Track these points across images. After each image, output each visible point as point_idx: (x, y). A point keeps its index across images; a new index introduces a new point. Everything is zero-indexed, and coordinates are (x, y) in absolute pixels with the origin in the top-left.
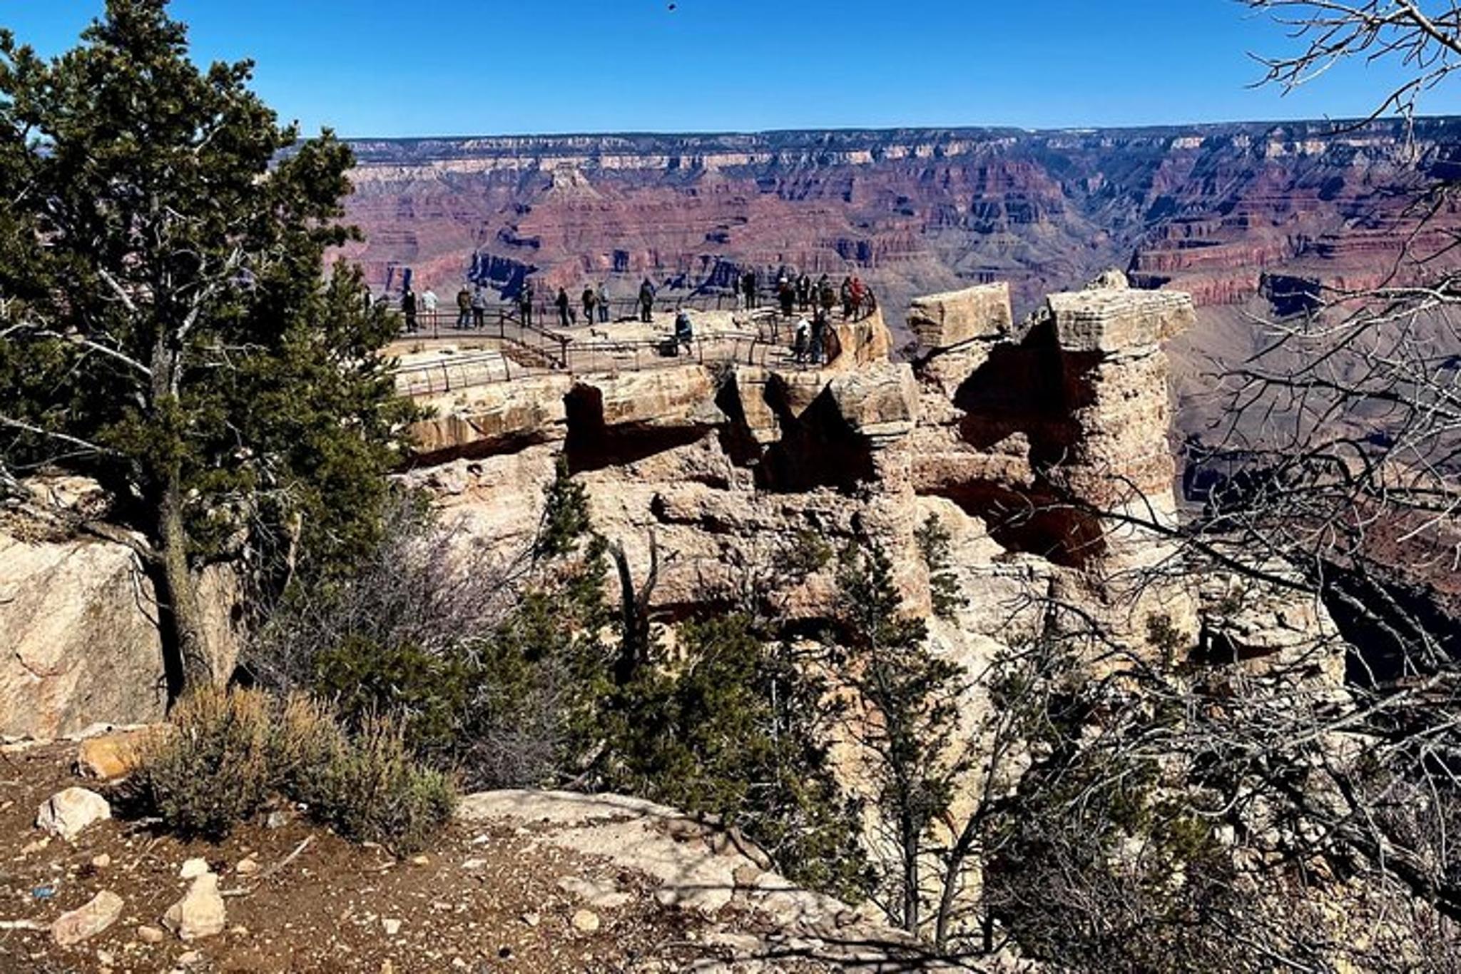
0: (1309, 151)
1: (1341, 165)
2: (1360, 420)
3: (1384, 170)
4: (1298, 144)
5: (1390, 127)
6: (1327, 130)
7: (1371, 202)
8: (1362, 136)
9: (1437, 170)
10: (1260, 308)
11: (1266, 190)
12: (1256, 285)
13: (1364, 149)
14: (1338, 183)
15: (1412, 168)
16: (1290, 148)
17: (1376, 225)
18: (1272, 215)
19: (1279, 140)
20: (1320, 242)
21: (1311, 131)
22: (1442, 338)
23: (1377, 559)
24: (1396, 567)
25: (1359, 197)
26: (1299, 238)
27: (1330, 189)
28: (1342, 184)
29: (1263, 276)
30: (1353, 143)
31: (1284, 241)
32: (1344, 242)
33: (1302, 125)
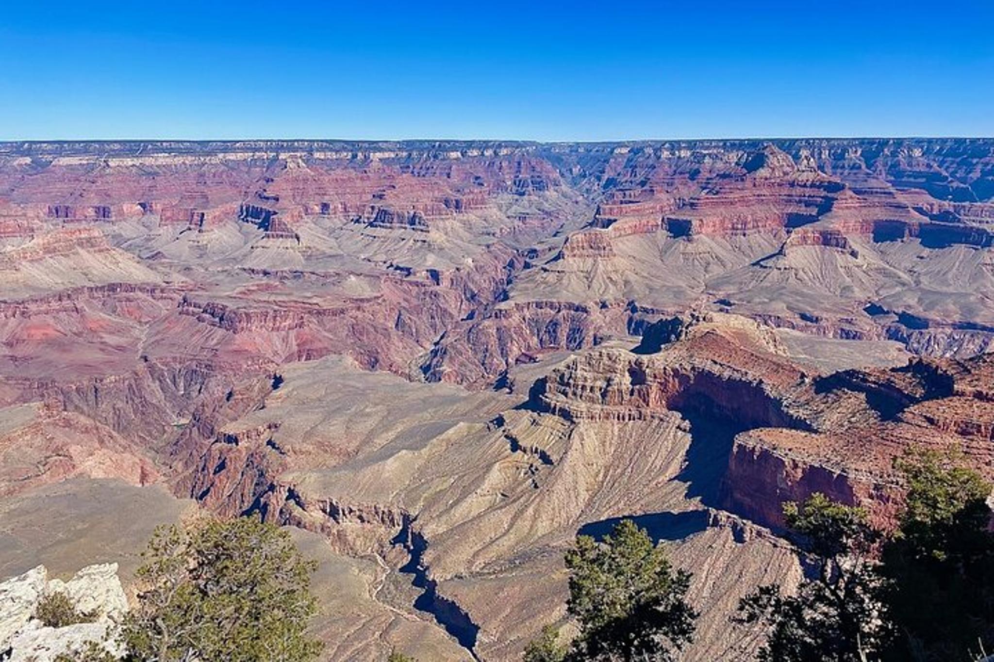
0: (682, 156)
1: (699, 162)
2: (714, 292)
3: (719, 165)
4: (677, 152)
5: (721, 144)
6: (691, 145)
7: (714, 181)
8: (707, 148)
9: (745, 166)
10: (662, 235)
11: (662, 176)
12: (660, 223)
13: (710, 155)
14: (698, 172)
15: (733, 165)
16: (673, 154)
17: (717, 193)
18: (666, 187)
19: (667, 149)
20: (692, 201)
21: (683, 145)
22: (752, 251)
23: (733, 366)
24: (743, 370)
25: (708, 179)
26: (679, 199)
27: (694, 175)
28: (699, 172)
29: (663, 220)
30: (706, 152)
31: (672, 201)
32: (702, 202)
33: (678, 142)
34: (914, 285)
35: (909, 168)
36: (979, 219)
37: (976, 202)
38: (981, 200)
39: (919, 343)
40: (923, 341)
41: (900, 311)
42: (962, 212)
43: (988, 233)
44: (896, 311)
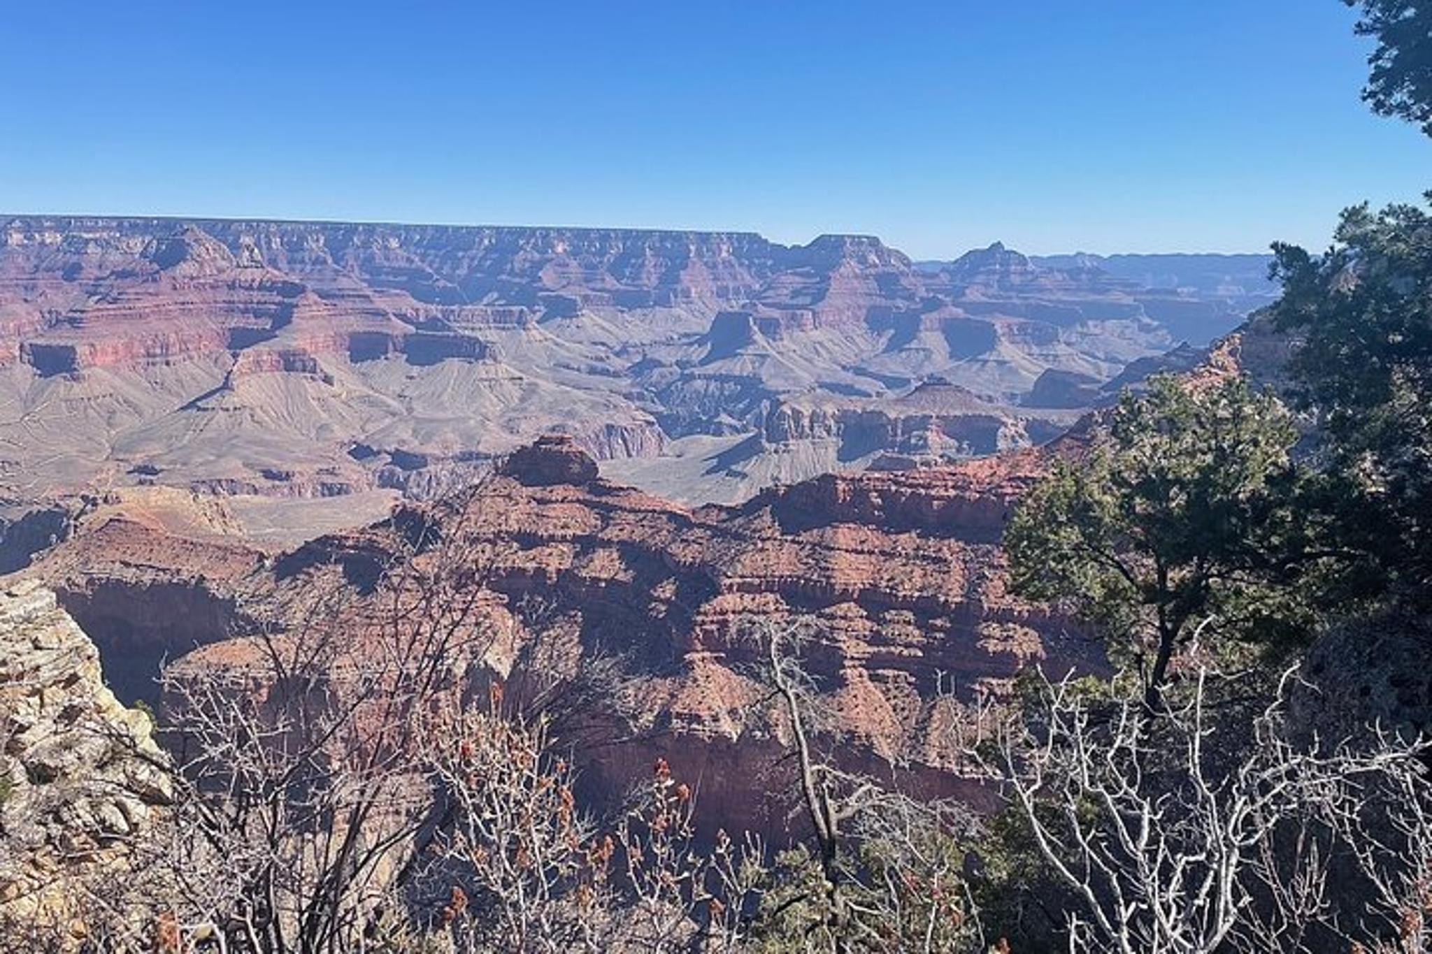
0: (48, 241)
1: (78, 252)
2: (127, 456)
3: (114, 257)
4: (37, 236)
5: (114, 224)
6: (62, 223)
7: (108, 282)
8: (89, 230)
9: (156, 259)
10: (24, 373)
11: (13, 273)
12: (17, 353)
13: (96, 240)
14: (77, 268)
15: (137, 256)
16: (31, 238)
17: (115, 301)
18: (22, 293)
19: (18, 230)
20: (71, 314)
21: (47, 224)
22: (183, 386)
23: (157, 565)
24: (173, 567)
25: (98, 279)
26: (50, 312)
27: (72, 273)
28: (81, 268)
29: (22, 347)
30: (86, 236)
31: (37, 316)
32: (89, 315)
33: (38, 218)
34: (405, 413)
35: (386, 264)
36: (470, 325)
37: (466, 304)
38: (471, 303)
39: (418, 486)
40: (424, 483)
41: (392, 448)
42: (452, 318)
43: (480, 343)
44: (388, 449)
